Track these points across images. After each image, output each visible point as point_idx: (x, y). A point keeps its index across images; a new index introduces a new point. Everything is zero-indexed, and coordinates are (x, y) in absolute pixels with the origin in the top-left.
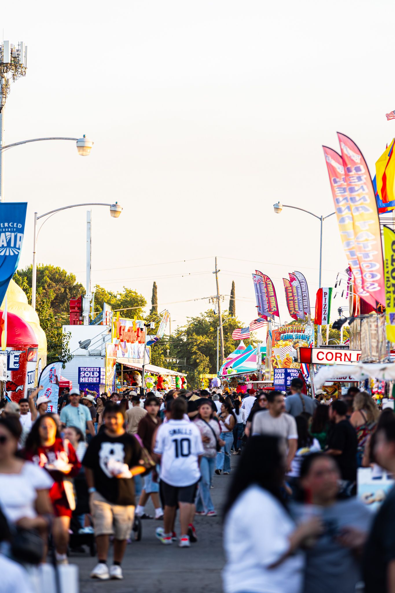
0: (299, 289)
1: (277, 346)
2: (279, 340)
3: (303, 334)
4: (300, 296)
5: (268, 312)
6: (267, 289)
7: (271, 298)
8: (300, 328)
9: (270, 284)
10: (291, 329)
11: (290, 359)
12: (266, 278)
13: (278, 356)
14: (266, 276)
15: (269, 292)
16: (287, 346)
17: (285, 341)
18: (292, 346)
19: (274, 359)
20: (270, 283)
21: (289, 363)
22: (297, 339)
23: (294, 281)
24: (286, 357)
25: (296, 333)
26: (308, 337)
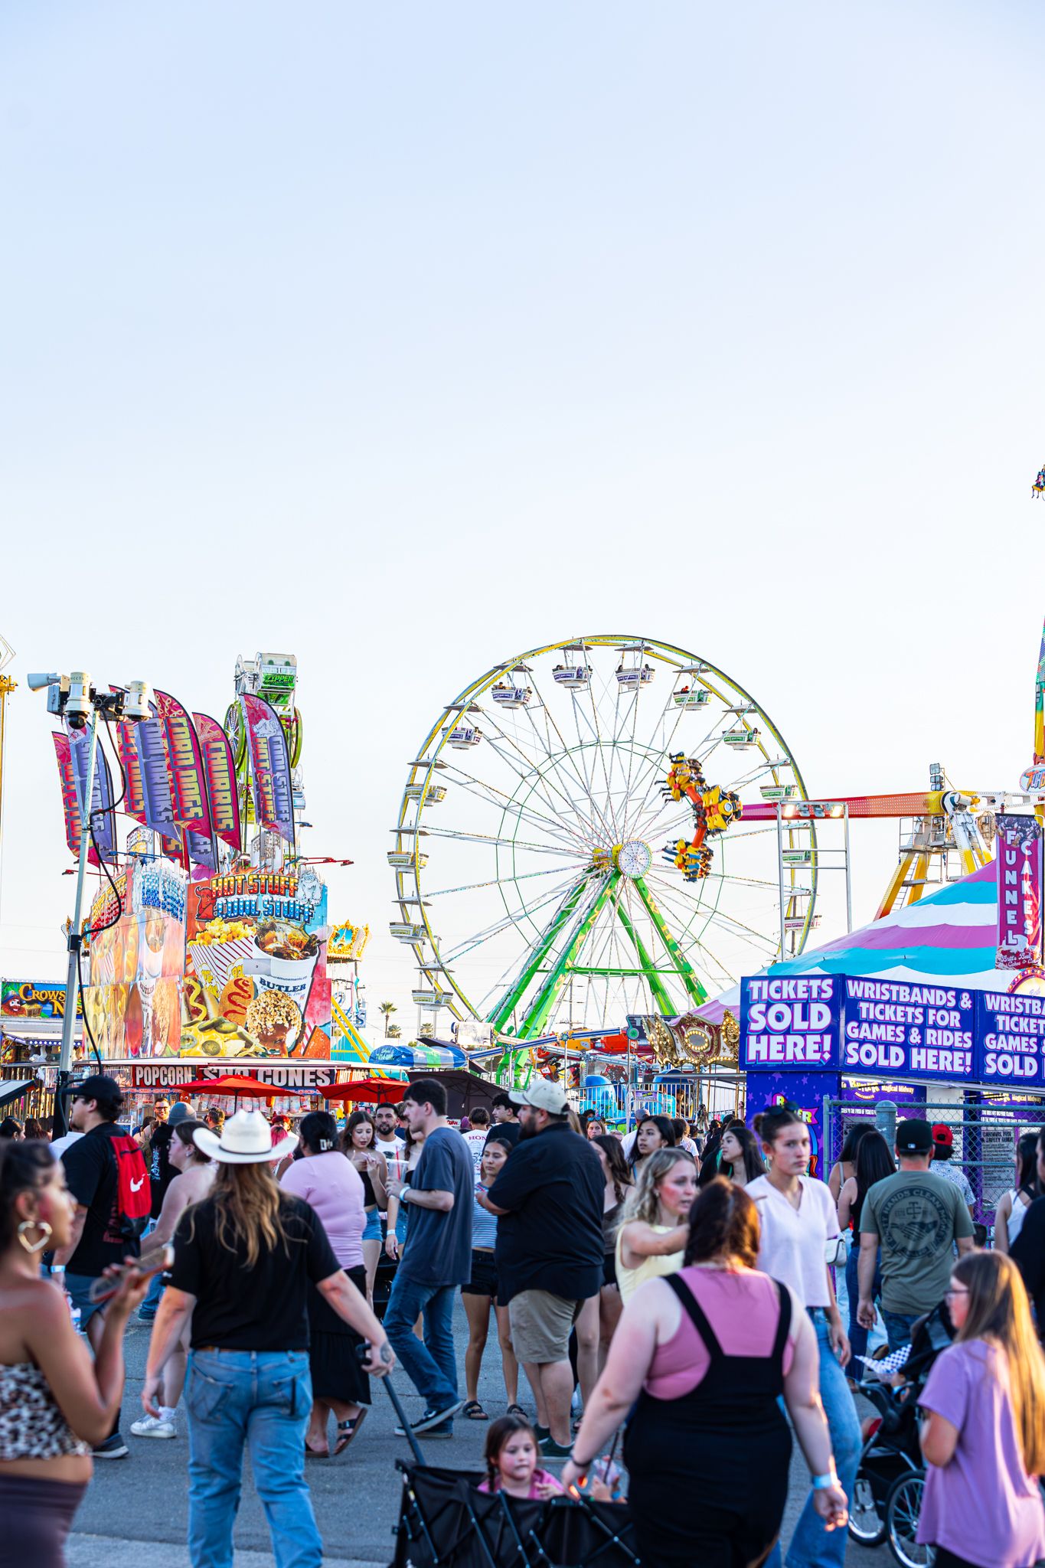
0: (280, 747)
1: (203, 938)
2: (210, 918)
3: (292, 900)
4: (280, 771)
5: (169, 821)
6: (172, 744)
7: (183, 773)
8: (282, 878)
9: (181, 725)
10: (251, 882)
11: (247, 985)
12: (171, 705)
13: (207, 974)
14: (170, 699)
15: (180, 752)
16: (235, 940)
17: (231, 921)
18: (253, 940)
19: (192, 983)
20: (183, 720)
21: (243, 996)
22: (272, 915)
23: (264, 720)
24: (233, 978)
25: (267, 897)
26: (306, 910)
